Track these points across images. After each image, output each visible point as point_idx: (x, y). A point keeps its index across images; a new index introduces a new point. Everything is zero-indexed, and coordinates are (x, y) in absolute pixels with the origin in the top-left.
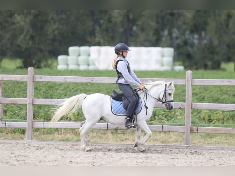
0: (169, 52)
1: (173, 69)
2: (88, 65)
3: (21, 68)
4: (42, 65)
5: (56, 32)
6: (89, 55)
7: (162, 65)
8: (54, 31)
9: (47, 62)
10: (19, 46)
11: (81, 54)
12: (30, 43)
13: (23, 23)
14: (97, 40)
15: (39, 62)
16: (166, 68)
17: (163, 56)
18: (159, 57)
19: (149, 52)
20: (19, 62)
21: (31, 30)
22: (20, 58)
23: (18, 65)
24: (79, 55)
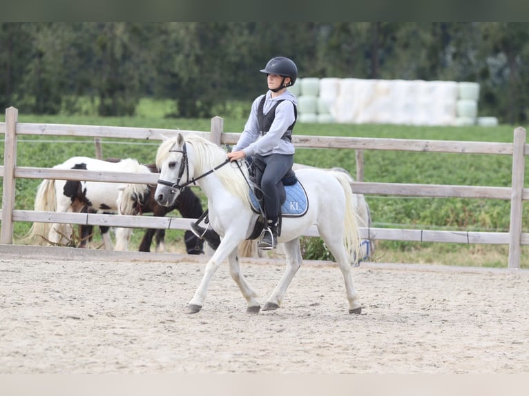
0: (471, 90)
1: (476, 123)
2: (317, 113)
3: (173, 116)
4: (214, 110)
5: (244, 50)
6: (318, 95)
7: (457, 115)
8: (239, 47)
9: (224, 105)
10: (174, 75)
11: (304, 92)
12: (196, 69)
13: (182, 32)
14: (320, 65)
15: (209, 104)
16: (464, 120)
17: (459, 98)
18: (450, 101)
19: (431, 90)
20: (170, 106)
21: (197, 45)
22: (173, 98)
23: (169, 111)
24: (300, 95)
